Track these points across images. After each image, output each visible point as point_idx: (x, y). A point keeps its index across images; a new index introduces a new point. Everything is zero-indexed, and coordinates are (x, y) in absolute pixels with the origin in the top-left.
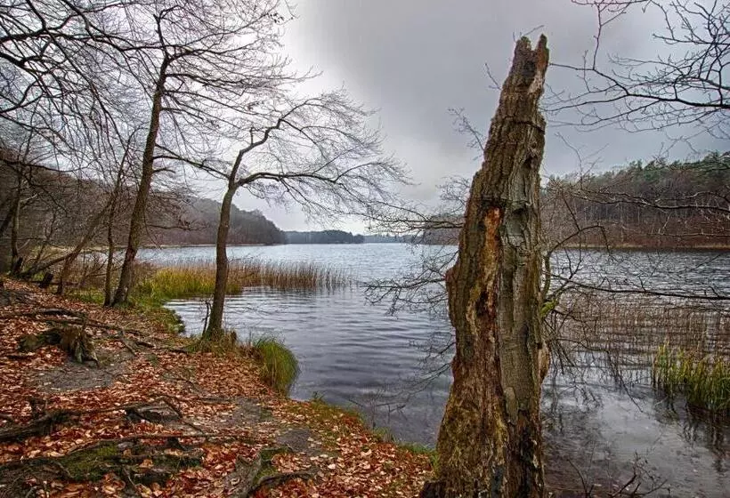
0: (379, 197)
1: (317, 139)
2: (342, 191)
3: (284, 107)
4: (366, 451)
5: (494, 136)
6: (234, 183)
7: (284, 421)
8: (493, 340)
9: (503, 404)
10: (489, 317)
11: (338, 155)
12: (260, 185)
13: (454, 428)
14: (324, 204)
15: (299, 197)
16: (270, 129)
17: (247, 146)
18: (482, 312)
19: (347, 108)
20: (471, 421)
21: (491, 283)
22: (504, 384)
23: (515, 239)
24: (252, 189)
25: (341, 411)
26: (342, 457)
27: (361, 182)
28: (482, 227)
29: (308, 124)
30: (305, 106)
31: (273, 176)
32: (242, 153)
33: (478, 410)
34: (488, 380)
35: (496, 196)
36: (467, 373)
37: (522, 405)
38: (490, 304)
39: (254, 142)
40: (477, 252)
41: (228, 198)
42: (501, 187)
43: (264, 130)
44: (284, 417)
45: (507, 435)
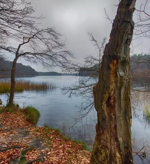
0: (66, 61)
1: (46, 42)
2: (55, 60)
3: (35, 31)
4: (61, 145)
5: (115, 27)
6: (18, 55)
7: (33, 136)
8: (113, 117)
9: (118, 146)
10: (112, 106)
11: (53, 48)
12: (28, 57)
13: (97, 157)
14: (49, 63)
15: (41, 61)
16: (30, 38)
17: (22, 43)
18: (109, 104)
19: (56, 33)
20: (105, 154)
21: (113, 92)
22: (118, 136)
23: (121, 73)
24: (25, 58)
25: (54, 130)
26: (53, 148)
27: (60, 57)
28: (109, 68)
29: (43, 37)
30: (42, 32)
31: (31, 54)
32: (20, 45)
33: (108, 149)
34: (112, 135)
35: (115, 54)
36: (103, 132)
37: (126, 144)
38: (112, 101)
39: (25, 42)
40: (106, 79)
41: (16, 60)
42: (117, 50)
43: (28, 38)
44: (33, 134)
45: (121, 160)
